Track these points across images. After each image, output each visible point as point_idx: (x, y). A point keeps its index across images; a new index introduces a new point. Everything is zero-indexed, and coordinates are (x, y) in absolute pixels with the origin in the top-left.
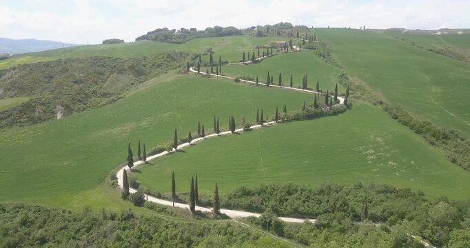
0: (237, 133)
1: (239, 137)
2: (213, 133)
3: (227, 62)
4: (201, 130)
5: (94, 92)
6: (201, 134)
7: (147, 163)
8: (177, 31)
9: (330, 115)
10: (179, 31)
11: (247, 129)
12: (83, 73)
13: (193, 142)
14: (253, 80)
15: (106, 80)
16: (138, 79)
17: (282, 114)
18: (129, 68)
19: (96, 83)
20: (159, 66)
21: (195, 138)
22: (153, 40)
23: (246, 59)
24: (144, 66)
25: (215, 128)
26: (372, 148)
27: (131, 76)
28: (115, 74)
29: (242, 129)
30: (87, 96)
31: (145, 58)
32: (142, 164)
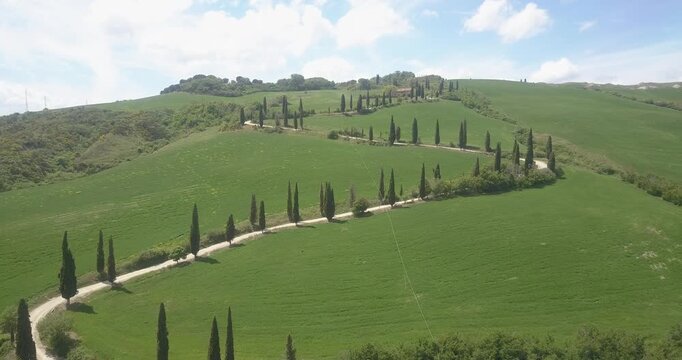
0: (338, 221)
1: (344, 228)
2: (286, 222)
3: (313, 112)
4: (258, 212)
5: (62, 163)
6: (258, 224)
7: (118, 287)
8: (230, 81)
9: (527, 187)
10: (233, 82)
11: (360, 211)
12: (48, 132)
13: (237, 240)
14: (362, 136)
15: (90, 144)
16: (151, 143)
17: (432, 183)
18: (137, 125)
19: (69, 147)
20: (192, 124)
21: (244, 232)
22: (187, 91)
23: (348, 107)
24: (166, 124)
25: (289, 210)
26: (650, 248)
27: (140, 139)
28: (109, 135)
29: (350, 214)
30: (45, 168)
31: (170, 112)
32: (103, 291)
